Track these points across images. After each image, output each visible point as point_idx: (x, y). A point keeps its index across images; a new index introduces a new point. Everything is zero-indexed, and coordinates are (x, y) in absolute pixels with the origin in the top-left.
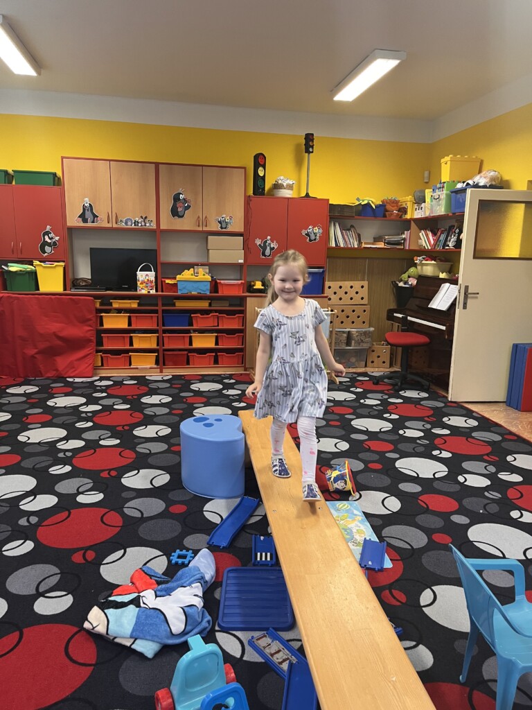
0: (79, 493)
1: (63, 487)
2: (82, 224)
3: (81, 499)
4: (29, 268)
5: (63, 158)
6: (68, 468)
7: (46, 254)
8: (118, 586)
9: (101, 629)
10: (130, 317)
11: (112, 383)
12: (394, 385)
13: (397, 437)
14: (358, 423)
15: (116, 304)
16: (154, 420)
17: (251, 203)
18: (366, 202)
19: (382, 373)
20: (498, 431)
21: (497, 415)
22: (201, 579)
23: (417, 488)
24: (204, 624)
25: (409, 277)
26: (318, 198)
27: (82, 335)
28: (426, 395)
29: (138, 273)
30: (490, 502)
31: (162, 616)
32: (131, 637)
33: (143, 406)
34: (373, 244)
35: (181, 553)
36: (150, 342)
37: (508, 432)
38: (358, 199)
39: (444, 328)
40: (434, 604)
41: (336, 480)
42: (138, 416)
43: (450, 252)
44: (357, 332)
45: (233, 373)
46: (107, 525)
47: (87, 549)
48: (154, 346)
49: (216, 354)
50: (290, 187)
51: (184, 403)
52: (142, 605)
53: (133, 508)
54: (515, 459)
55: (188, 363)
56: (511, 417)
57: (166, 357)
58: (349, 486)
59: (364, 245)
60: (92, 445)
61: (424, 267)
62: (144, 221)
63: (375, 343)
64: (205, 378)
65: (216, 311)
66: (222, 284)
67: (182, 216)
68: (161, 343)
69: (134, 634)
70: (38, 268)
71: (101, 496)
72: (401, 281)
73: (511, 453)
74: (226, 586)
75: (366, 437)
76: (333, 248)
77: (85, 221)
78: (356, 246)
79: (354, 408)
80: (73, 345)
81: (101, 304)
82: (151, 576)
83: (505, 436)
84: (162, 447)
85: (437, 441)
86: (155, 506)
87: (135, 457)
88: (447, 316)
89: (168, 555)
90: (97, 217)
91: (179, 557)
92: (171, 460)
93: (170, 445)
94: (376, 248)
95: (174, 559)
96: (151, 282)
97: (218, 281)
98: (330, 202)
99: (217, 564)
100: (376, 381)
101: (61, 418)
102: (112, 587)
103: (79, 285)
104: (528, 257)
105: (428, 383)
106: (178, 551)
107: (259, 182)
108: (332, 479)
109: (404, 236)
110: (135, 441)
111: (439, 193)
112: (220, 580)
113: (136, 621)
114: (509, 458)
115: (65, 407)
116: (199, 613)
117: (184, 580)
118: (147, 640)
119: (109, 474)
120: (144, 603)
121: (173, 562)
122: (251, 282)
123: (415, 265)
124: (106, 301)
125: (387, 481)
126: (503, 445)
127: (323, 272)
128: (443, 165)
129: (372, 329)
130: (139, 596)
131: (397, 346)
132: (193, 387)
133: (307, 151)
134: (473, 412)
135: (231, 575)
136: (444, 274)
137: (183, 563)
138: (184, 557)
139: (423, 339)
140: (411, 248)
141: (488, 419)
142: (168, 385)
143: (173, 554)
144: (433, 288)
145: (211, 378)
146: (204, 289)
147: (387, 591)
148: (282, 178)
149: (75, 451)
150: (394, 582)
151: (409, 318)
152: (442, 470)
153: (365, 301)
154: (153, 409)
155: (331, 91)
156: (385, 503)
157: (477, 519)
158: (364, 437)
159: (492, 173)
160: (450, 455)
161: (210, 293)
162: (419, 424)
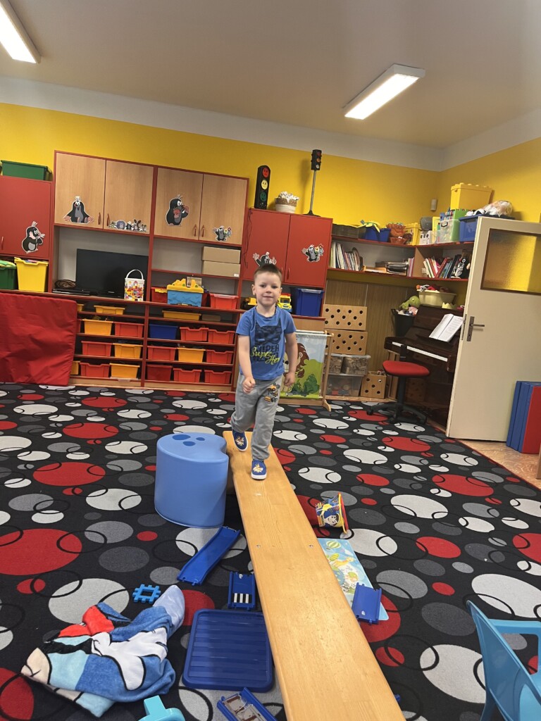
0: (36, 511)
1: (18, 504)
2: (70, 223)
3: (38, 518)
4: (9, 264)
5: (56, 152)
6: (27, 482)
7: (29, 251)
8: (68, 625)
9: (42, 677)
10: (113, 326)
11: (88, 393)
12: (389, 417)
13: (393, 472)
14: (351, 454)
15: (100, 310)
16: (130, 435)
17: (251, 216)
18: (370, 225)
19: (376, 404)
20: (500, 473)
21: (497, 455)
22: (167, 624)
23: (414, 530)
24: (166, 679)
25: (410, 306)
26: (322, 216)
27: (60, 340)
28: (422, 429)
29: (126, 279)
30: (494, 549)
31: (116, 667)
32: (77, 690)
33: (119, 420)
34: (374, 269)
35: (146, 588)
36: (133, 353)
37: (510, 474)
38: (362, 222)
39: (446, 360)
40: (436, 667)
41: (327, 514)
42: (113, 430)
43: (455, 282)
44: (353, 358)
45: (220, 392)
46: (64, 550)
47: (36, 577)
48: (137, 357)
49: (203, 371)
50: (293, 203)
51: (165, 420)
52: (93, 651)
53: (96, 533)
54: (519, 504)
55: (172, 378)
56: (511, 458)
57: (149, 371)
58: (341, 522)
59: (365, 270)
60: (58, 459)
61: (427, 296)
62: (137, 226)
63: (370, 372)
64: (189, 395)
65: (206, 326)
66: (215, 298)
67: (178, 224)
68: (144, 355)
69: (81, 686)
70: (18, 266)
71: (60, 516)
72: (401, 309)
73: (515, 497)
74: (196, 632)
75: (359, 470)
76: (333, 270)
77: (74, 220)
78: (357, 270)
79: (347, 438)
80: (49, 349)
81: (84, 309)
82: (107, 616)
83: (507, 478)
84: (136, 465)
85: (435, 479)
86: (121, 532)
87: (104, 474)
88: (450, 347)
89: (130, 589)
90: (88, 216)
91: (144, 593)
92: (143, 480)
93: (145, 464)
94: (378, 273)
95: (137, 596)
96: (140, 290)
97: (211, 294)
98: (334, 222)
99: (186, 604)
100: (371, 411)
101: (28, 426)
102: (60, 626)
103: (62, 287)
104: (537, 291)
105: (425, 417)
106: (143, 587)
107: (261, 195)
108: (323, 513)
109: (407, 263)
110: (107, 457)
111: (448, 221)
112: (189, 625)
113: (84, 671)
114: (513, 502)
115: (33, 415)
116: (160, 665)
117: (147, 623)
118: (95, 694)
119: (73, 491)
120: (96, 649)
121: (136, 599)
122: (245, 298)
123: (417, 294)
124: (89, 306)
125: (382, 519)
126: (506, 487)
127: (322, 293)
128: (453, 192)
129: (368, 357)
130: (90, 640)
131: (393, 375)
132: (177, 404)
133: (314, 168)
134: (473, 450)
135: (203, 618)
136: (447, 304)
137: (147, 601)
138: (149, 593)
139: (422, 370)
140: (415, 276)
141: (488, 459)
142: (149, 400)
143: (136, 589)
144: (434, 319)
145: (196, 396)
146: (196, 301)
147: (383, 648)
148: (285, 193)
149: (38, 464)
150: (390, 638)
151: (409, 348)
152: (441, 511)
153: (363, 327)
154: (130, 424)
155: (343, 107)
156: (380, 543)
157: (481, 569)
158: (358, 470)
159: (504, 204)
160: (448, 495)
161: (202, 306)
162: (416, 460)
